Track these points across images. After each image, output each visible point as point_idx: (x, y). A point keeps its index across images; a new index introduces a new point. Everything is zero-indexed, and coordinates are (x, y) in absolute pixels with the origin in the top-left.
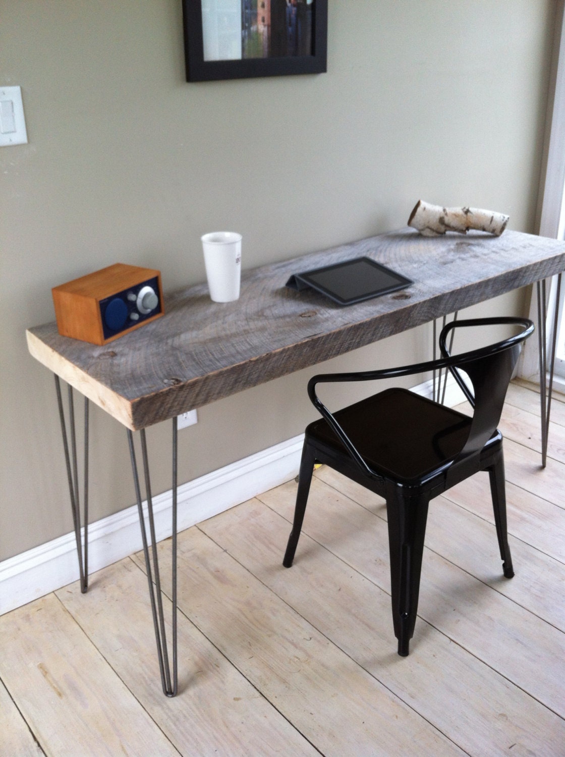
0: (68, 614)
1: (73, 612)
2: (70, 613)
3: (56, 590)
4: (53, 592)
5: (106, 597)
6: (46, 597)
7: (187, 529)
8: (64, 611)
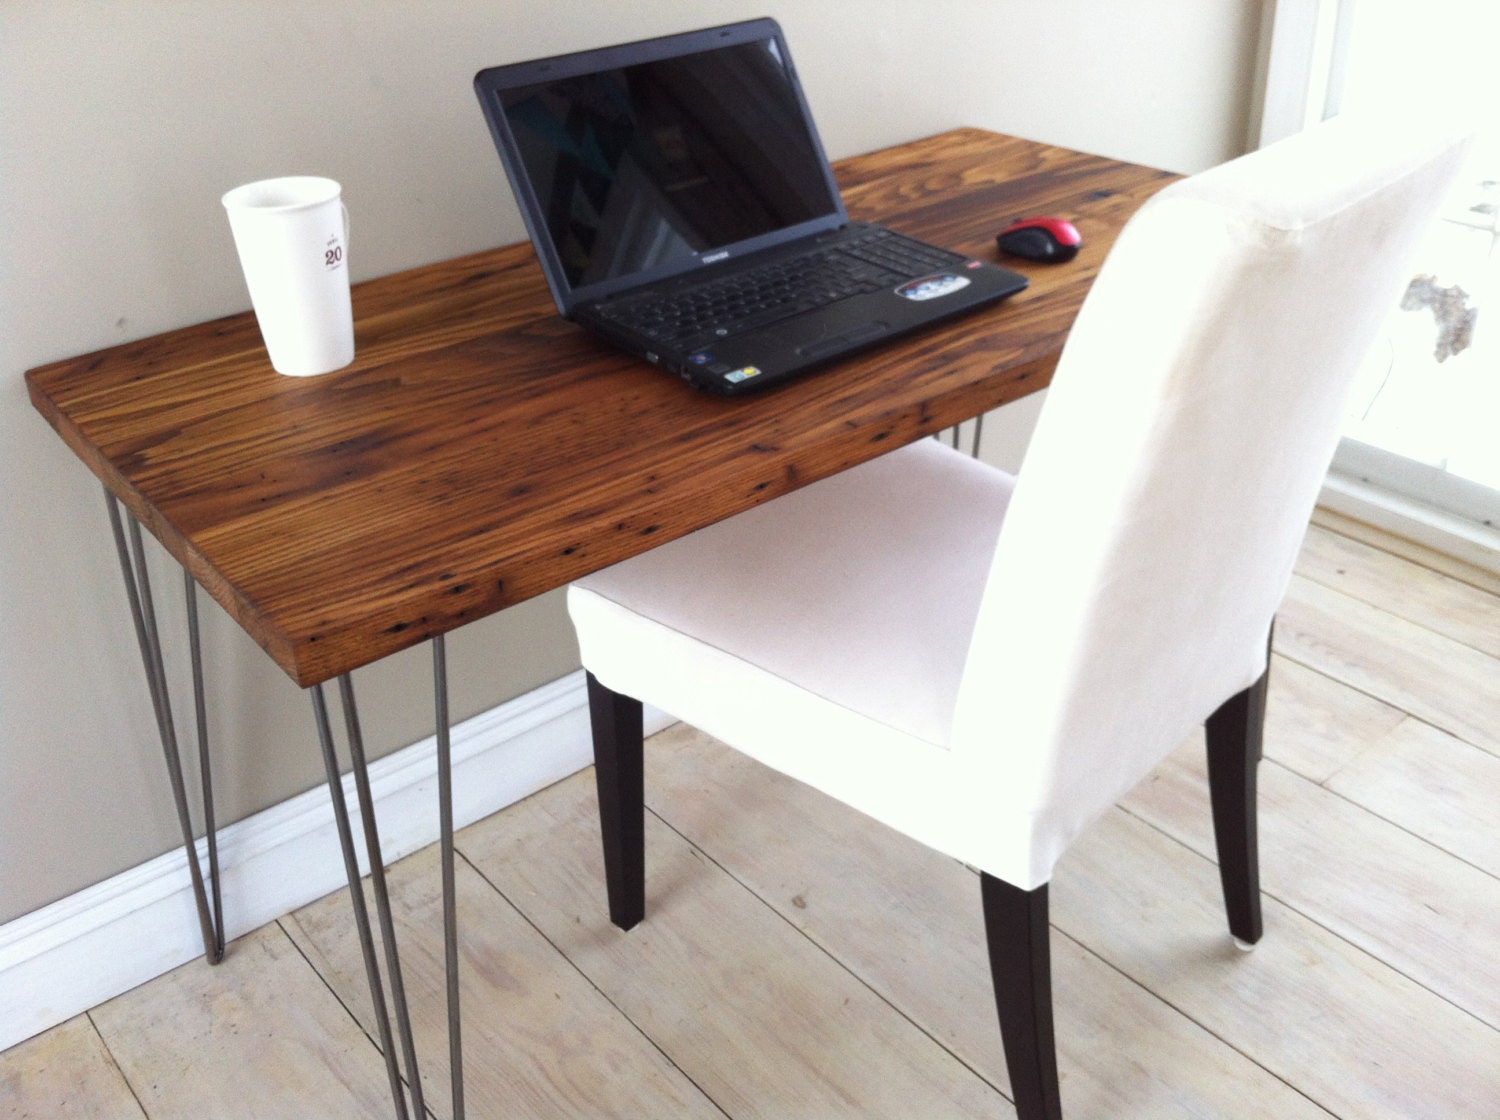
0: (115, 1071)
1: (127, 1066)
2: (119, 1068)
3: (91, 1009)
4: (86, 1012)
5: (211, 1024)
6: (66, 1027)
7: (425, 848)
8: (107, 1062)
